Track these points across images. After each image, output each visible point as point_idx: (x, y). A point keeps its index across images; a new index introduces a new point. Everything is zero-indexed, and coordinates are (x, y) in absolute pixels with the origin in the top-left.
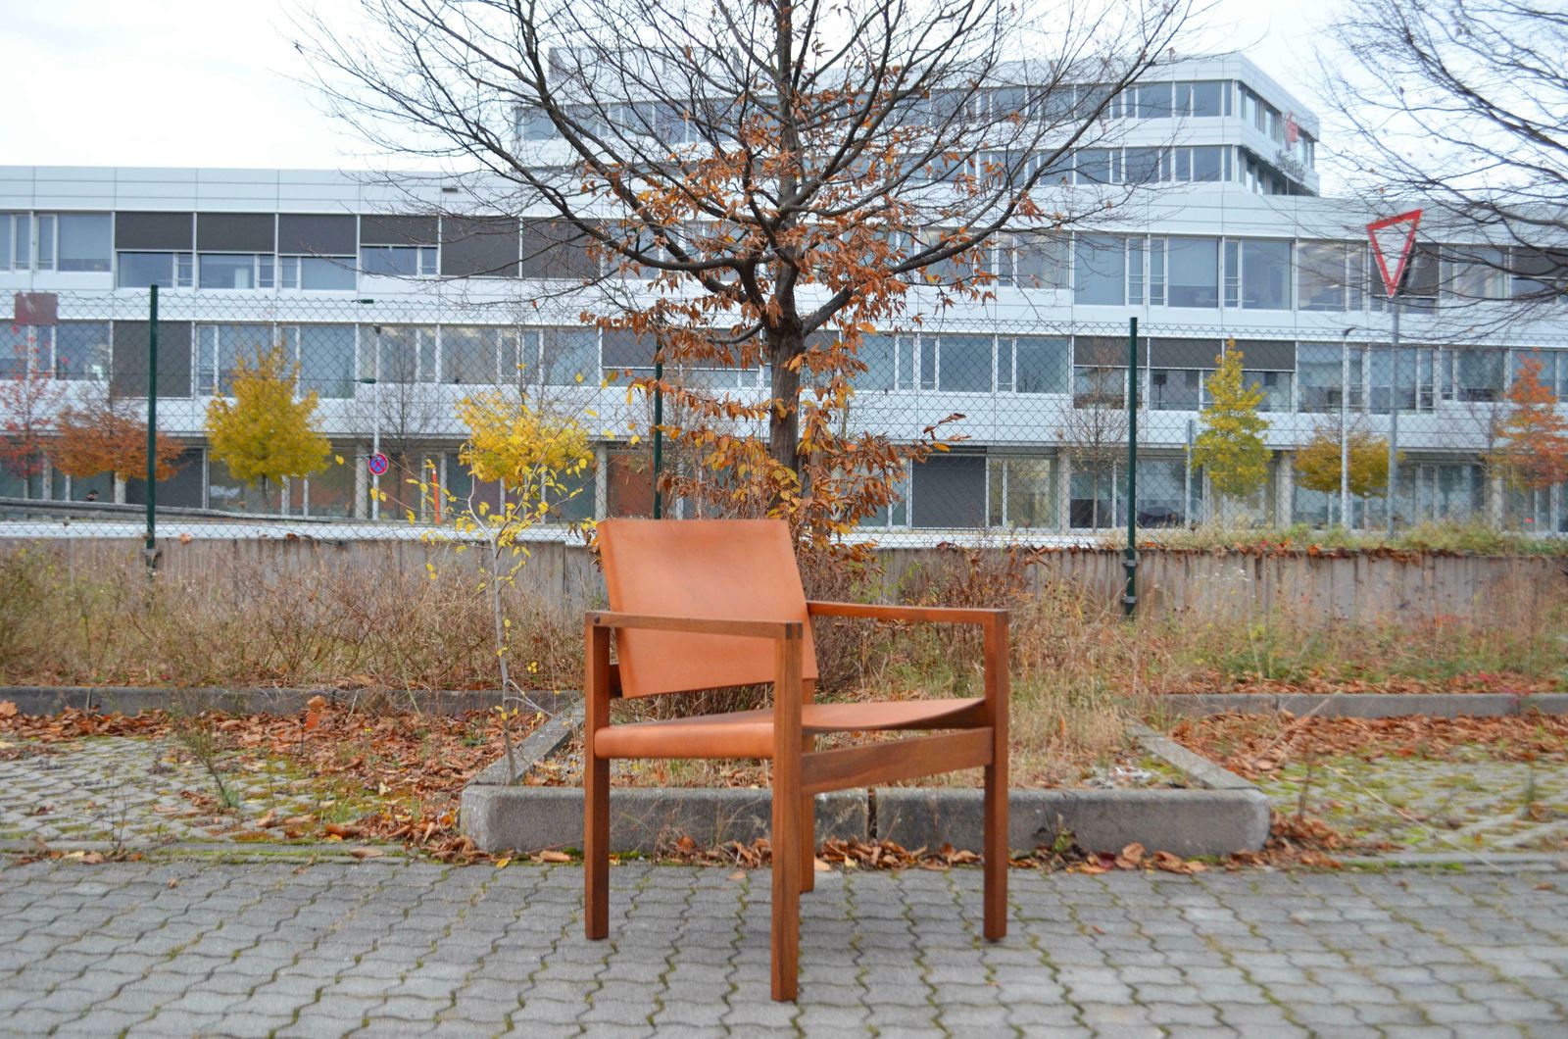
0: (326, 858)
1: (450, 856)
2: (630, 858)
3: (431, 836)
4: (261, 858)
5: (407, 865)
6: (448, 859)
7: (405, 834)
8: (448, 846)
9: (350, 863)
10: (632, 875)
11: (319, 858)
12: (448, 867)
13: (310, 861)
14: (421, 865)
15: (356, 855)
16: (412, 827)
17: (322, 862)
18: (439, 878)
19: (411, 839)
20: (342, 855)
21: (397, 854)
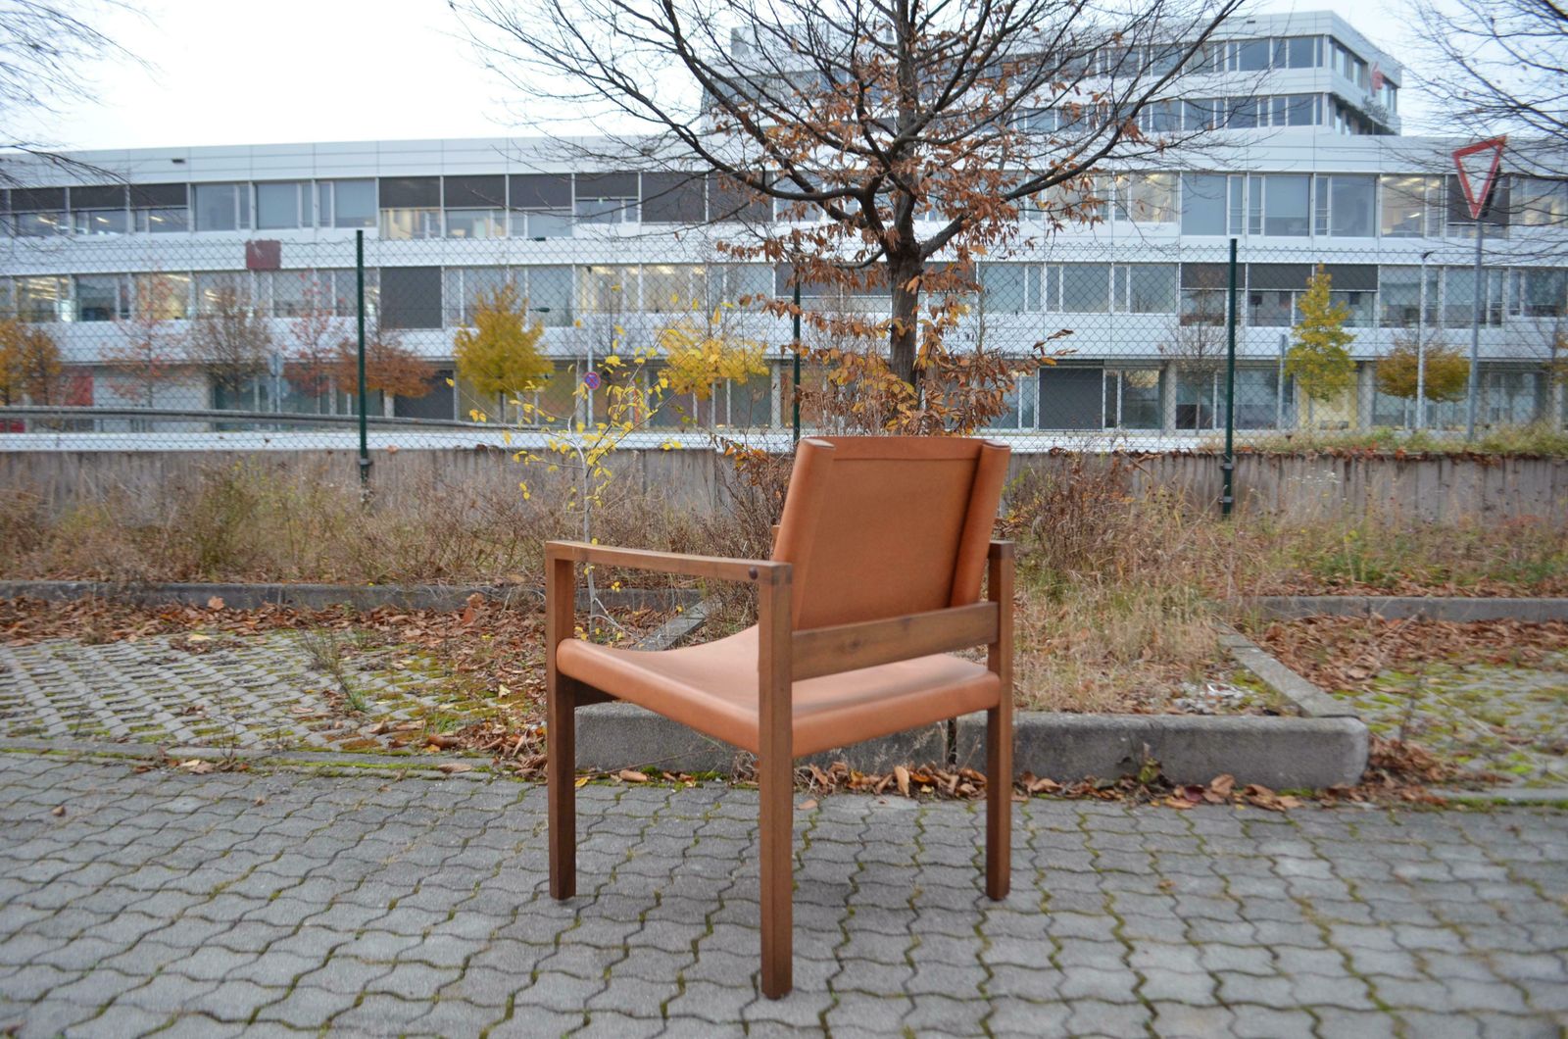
0: (416, 772)
1: (532, 774)
2: (708, 779)
3: (522, 750)
4: (357, 771)
5: (490, 782)
6: (529, 778)
7: (495, 748)
8: (532, 764)
9: (437, 779)
10: (704, 800)
11: (409, 772)
12: (528, 785)
13: (399, 775)
14: (503, 783)
15: (445, 770)
16: (504, 741)
17: (411, 777)
18: (512, 800)
19: (502, 751)
20: (432, 769)
21: (484, 769)
